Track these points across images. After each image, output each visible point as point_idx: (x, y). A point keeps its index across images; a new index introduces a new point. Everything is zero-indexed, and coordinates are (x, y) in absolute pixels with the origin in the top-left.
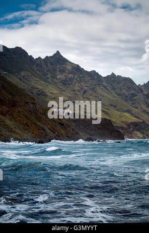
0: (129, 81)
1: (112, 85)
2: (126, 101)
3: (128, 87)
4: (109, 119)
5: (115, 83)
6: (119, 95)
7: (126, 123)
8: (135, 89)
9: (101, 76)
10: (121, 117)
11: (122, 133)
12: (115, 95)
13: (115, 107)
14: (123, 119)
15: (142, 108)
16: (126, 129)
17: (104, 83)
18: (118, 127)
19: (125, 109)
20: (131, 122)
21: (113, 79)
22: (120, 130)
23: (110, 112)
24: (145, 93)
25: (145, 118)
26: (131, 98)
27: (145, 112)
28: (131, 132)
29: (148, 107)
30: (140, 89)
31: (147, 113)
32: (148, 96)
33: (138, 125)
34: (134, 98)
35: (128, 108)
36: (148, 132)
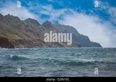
0: (17, 18)
1: (8, 20)
2: (15, 28)
3: (16, 21)
4: (7, 38)
5: (10, 19)
6: (12, 25)
7: (15, 40)
8: (20, 22)
9: (3, 16)
10: (13, 37)
11: (13, 45)
12: (10, 25)
13: (10, 31)
14: (14, 38)
15: (23, 32)
16: (15, 43)
17: (4, 19)
18: (11, 42)
19: (15, 33)
20: (18, 40)
21: (8, 17)
22: (12, 44)
23: (7, 34)
24: (25, 24)
25: (25, 37)
26: (18, 27)
27: (25, 34)
28: (18, 45)
29: (27, 31)
30: (23, 22)
31: (26, 35)
32: (27, 26)
33: (22, 41)
34: (20, 27)
35: (16, 32)
36: (27, 45)
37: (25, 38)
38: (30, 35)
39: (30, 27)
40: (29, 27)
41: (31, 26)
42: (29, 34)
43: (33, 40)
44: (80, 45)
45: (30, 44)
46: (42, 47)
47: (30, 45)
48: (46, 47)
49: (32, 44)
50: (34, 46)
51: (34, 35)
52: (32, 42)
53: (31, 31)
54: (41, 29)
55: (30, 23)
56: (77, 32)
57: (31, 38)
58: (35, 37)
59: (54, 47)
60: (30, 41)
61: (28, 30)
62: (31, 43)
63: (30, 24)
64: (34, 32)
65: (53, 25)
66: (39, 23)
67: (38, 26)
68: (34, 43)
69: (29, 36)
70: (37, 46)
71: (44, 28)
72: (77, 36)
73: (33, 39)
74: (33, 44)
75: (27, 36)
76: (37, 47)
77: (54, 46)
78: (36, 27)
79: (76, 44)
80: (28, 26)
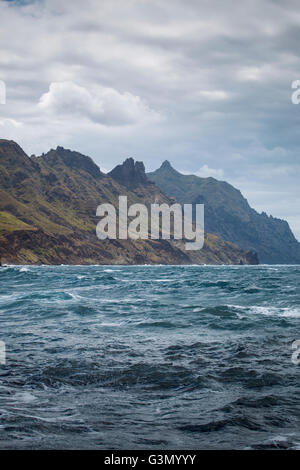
0: (10, 147)
2: (6, 187)
3: (10, 160)
7: (4, 232)
8: (24, 164)
15: (36, 203)
16: (4, 244)
19: (4, 204)
20: (15, 231)
24: (45, 172)
25: (44, 222)
26: (16, 182)
27: (43, 210)
28: (14, 252)
29: (50, 200)
30: (34, 163)
31: (48, 213)
32: (51, 179)
33: (29, 237)
34: (23, 182)
35: (9, 203)
36: (51, 251)
37: (41, 225)
38: (61, 215)
39: (61, 181)
40: (59, 184)
41: (67, 179)
42: (58, 208)
43: (72, 232)
44: (256, 254)
45: (61, 247)
46: (106, 260)
47: (61, 254)
48: (122, 261)
49: (71, 249)
50: (79, 255)
51: (79, 215)
52: (68, 241)
53: (65, 198)
54: (105, 191)
55: (61, 167)
56: (244, 202)
57: (66, 224)
58: (81, 221)
59: (154, 262)
60: (63, 239)
61: (56, 193)
62: (66, 246)
63: (61, 170)
64: (76, 203)
65: (150, 174)
66: (98, 169)
67: (94, 180)
68: (79, 243)
69: (57, 219)
70: (90, 256)
71: (116, 185)
72: (246, 219)
73: (74, 228)
74: (75, 248)
75: (51, 219)
76: (89, 260)
77: (155, 258)
78: (87, 182)
79: (242, 251)
80: (57, 180)
